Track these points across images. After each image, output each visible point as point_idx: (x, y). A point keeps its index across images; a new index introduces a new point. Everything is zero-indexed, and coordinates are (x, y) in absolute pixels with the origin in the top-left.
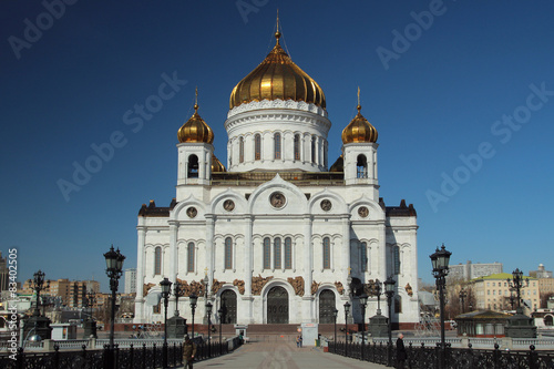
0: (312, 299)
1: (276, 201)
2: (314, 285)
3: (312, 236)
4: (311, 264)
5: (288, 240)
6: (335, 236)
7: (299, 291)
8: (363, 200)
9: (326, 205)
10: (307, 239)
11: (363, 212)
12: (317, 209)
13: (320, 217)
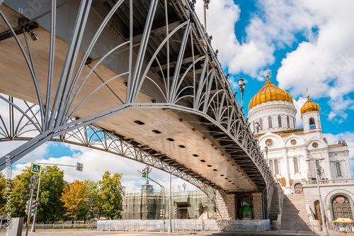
0: (291, 188)
1: (268, 143)
2: (291, 181)
3: (288, 158)
4: (289, 171)
5: (276, 160)
6: (300, 156)
7: (284, 184)
8: (315, 139)
9: (294, 142)
10: (285, 159)
11: (315, 145)
12: (289, 145)
13: (291, 148)
